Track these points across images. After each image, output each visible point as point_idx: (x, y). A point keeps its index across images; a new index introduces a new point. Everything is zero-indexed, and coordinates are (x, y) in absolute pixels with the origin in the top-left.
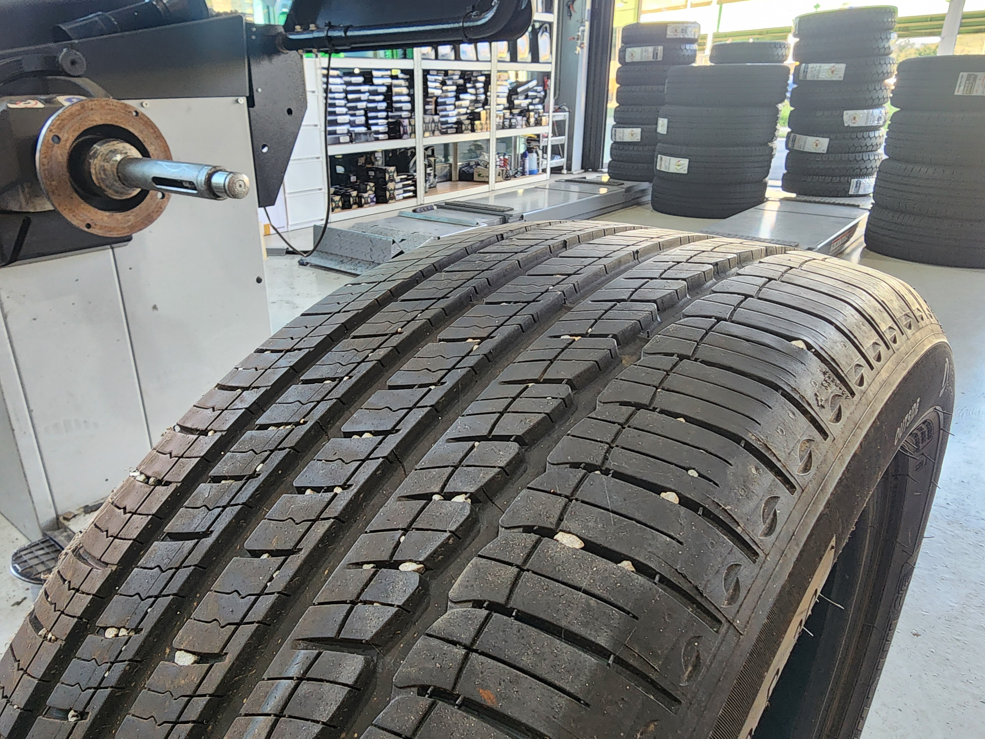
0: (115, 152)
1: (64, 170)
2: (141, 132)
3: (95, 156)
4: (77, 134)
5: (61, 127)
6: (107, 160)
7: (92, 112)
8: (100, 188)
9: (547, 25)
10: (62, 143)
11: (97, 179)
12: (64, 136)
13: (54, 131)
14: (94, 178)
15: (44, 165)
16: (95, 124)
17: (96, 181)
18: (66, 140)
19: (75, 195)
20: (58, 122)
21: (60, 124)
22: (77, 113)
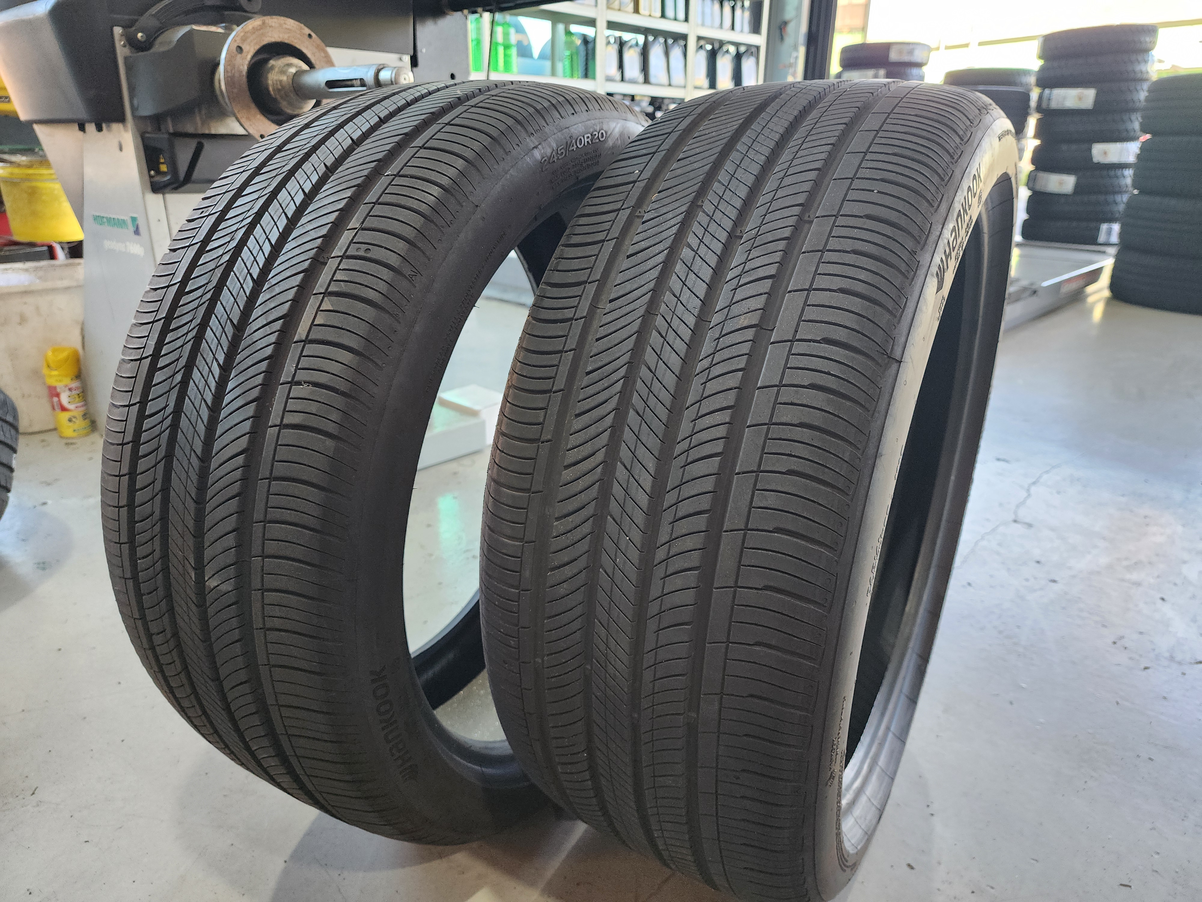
0: (290, 65)
1: (244, 79)
2: (314, 54)
3: (272, 68)
4: (257, 47)
5: (244, 39)
6: (283, 72)
7: (271, 29)
8: (275, 100)
9: (754, 50)
10: (244, 54)
11: (274, 90)
12: (245, 47)
13: (238, 41)
14: (271, 89)
15: (227, 72)
16: (273, 40)
17: (272, 93)
18: (248, 52)
19: (253, 105)
20: (242, 34)
21: (244, 36)
22: (259, 28)
